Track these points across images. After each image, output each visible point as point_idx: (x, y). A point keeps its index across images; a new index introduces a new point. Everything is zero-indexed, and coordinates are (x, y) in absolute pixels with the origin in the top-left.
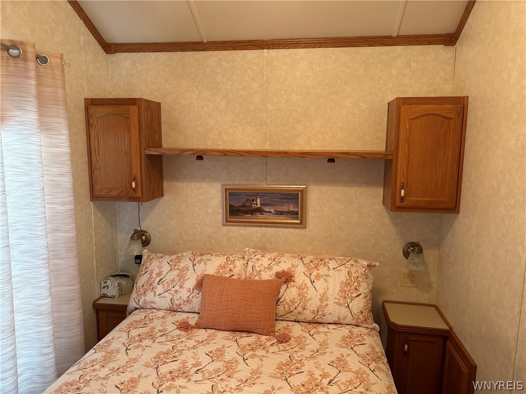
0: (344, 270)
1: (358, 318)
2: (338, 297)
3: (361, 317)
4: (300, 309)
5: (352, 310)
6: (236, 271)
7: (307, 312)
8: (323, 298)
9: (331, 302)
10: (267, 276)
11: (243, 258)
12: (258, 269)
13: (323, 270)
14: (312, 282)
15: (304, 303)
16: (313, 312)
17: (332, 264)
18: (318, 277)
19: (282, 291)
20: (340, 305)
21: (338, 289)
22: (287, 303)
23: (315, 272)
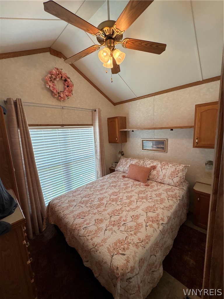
0: (174, 168)
1: (176, 184)
2: (169, 176)
3: (177, 184)
4: (156, 178)
5: (174, 181)
6: (140, 164)
7: (159, 179)
8: (164, 175)
9: (166, 177)
10: (148, 166)
11: (144, 161)
12: (146, 164)
13: (166, 167)
14: (162, 170)
15: (158, 176)
16: (161, 180)
17: (170, 165)
18: (164, 169)
19: (152, 171)
20: (170, 179)
21: (170, 173)
22: (153, 175)
23: (164, 167)
